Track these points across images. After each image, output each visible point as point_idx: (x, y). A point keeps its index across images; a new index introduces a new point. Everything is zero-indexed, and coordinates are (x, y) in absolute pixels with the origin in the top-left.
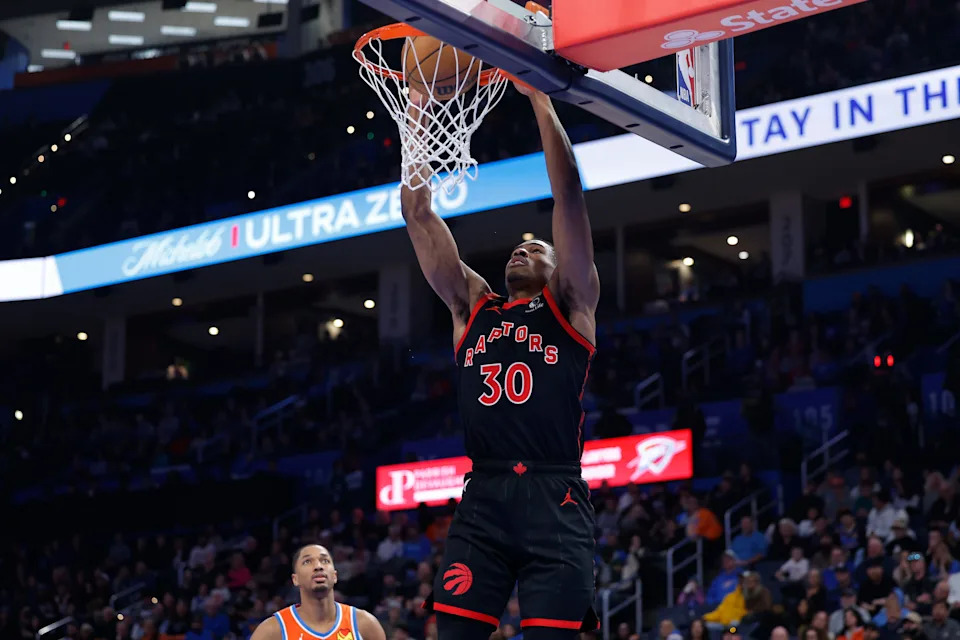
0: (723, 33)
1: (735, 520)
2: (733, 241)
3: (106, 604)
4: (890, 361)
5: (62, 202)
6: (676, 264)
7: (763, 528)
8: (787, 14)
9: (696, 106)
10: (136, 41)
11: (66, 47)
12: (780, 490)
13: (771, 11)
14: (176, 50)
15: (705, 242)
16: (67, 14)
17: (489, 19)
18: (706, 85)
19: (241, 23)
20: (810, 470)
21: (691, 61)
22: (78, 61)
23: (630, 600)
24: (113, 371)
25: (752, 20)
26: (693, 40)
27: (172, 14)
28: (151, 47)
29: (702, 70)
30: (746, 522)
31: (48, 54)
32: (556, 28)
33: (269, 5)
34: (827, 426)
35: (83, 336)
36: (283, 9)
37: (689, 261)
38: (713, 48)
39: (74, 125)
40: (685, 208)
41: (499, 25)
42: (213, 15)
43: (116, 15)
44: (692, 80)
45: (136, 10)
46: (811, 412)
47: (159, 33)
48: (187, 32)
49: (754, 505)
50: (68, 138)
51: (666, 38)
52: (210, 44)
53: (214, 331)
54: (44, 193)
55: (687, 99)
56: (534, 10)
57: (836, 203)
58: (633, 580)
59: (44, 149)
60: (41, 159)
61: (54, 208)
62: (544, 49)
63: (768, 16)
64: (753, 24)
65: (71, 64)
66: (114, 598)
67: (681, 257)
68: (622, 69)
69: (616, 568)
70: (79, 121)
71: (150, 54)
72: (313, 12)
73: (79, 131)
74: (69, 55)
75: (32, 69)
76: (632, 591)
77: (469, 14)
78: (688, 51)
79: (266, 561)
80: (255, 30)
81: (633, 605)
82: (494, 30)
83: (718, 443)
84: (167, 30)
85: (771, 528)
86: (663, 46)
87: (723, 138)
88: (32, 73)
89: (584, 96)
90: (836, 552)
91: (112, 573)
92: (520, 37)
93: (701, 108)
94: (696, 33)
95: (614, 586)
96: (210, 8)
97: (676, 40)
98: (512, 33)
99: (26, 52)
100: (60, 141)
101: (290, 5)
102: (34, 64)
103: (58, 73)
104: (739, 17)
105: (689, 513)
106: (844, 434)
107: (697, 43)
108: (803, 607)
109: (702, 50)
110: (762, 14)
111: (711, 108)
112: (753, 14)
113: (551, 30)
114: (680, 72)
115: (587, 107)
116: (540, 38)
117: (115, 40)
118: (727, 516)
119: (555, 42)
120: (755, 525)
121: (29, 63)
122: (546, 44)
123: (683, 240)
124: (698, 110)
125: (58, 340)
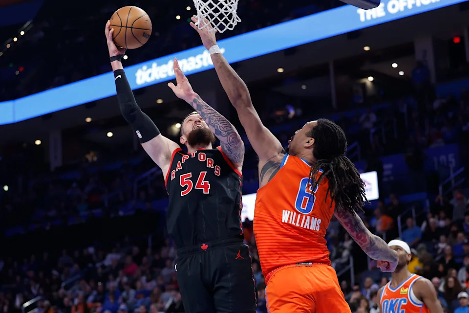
1: (403, 221)
2: (395, 65)
3: (59, 288)
5: (21, 69)
6: (364, 80)
7: (419, 224)
12: (428, 203)
15: (380, 67)
20: (444, 190)
23: (347, 268)
24: (56, 160)
30: (409, 221)
34: (453, 165)
35: (38, 142)
37: (371, 79)
39: (25, 26)
40: (367, 48)
46: (443, 158)
49: (413, 211)
50: (22, 33)
53: (110, 134)
54: (11, 65)
57: (451, 41)
58: (349, 257)
59: (10, 40)
60: (8, 46)
61: (17, 73)
66: (63, 284)
67: (367, 77)
70: (28, 23)
73: (28, 29)
76: (348, 263)
79: (145, 259)
81: (349, 270)
83: (392, 178)
85: (424, 225)
90: (460, 235)
91: (60, 271)
95: (338, 261)
100: (18, 35)
105: (378, 219)
106: (462, 169)
108: (441, 268)
118: (399, 218)
120: (414, 223)
123: (367, 67)
125: (25, 145)
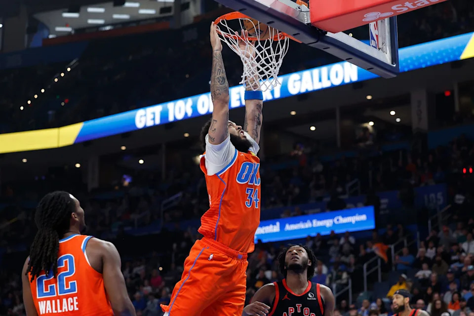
0: (393, 13)
2: (393, 113)
4: (471, 170)
5: (67, 101)
6: (366, 125)
8: (424, 3)
9: (379, 49)
10: (101, 22)
11: (67, 26)
12: (418, 234)
13: (415, 2)
14: (120, 26)
15: (379, 114)
16: (67, 10)
17: (279, 8)
18: (384, 38)
19: (151, 12)
20: (432, 225)
21: (376, 27)
22: (73, 32)
23: (346, 289)
24: (93, 182)
25: (407, 7)
26: (378, 17)
27: (118, 8)
28: (108, 25)
29: (381, 31)
31: (58, 29)
32: (311, 13)
33: (165, 3)
34: (440, 203)
35: (78, 165)
36: (172, 5)
37: (371, 123)
38: (387, 21)
39: (72, 63)
40: (369, 97)
41: (284, 12)
42: (138, 9)
43: (91, 10)
44: (377, 36)
45: (100, 7)
46: (432, 195)
47: (112, 18)
48: (125, 17)
49: (405, 242)
50: (69, 69)
51: (365, 16)
52: (137, 22)
53: (141, 162)
54: (58, 97)
55: (375, 45)
56: (301, 4)
57: (443, 94)
58: (348, 279)
59: (58, 75)
60: (56, 80)
61: (63, 104)
62: (306, 23)
63: (414, 5)
64: (407, 9)
65: (69, 34)
67: (368, 122)
68: (343, 32)
69: (340, 273)
70: (74, 61)
71: (108, 28)
72: (186, 6)
73: (75, 66)
74: (69, 29)
75: (51, 36)
76: (347, 284)
77: (269, 7)
78: (375, 22)
80: (159, 15)
81: (348, 291)
82: (282, 14)
83: (387, 211)
84: (116, 16)
86: (363, 20)
87: (393, 64)
88: (51, 39)
89: (326, 45)
92: (294, 17)
93: (382, 50)
94: (380, 13)
95: (339, 281)
96: (137, 5)
97: (370, 17)
98: (290, 15)
99: (48, 29)
100: (65, 71)
101: (175, 2)
102: (52, 34)
103: (63, 38)
104: (400, 5)
106: (449, 207)
107: (380, 18)
108: (429, 291)
109: (382, 21)
110: (412, 3)
111: (386, 50)
112: (407, 4)
113: (309, 13)
114: (371, 33)
115: (327, 51)
116: (303, 17)
117: (91, 21)
118: (392, 247)
119: (311, 19)
121: (49, 34)
122: (307, 20)
123: (368, 113)
124: (380, 51)
125: (66, 167)
